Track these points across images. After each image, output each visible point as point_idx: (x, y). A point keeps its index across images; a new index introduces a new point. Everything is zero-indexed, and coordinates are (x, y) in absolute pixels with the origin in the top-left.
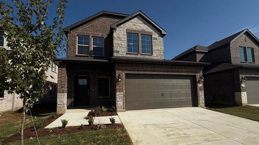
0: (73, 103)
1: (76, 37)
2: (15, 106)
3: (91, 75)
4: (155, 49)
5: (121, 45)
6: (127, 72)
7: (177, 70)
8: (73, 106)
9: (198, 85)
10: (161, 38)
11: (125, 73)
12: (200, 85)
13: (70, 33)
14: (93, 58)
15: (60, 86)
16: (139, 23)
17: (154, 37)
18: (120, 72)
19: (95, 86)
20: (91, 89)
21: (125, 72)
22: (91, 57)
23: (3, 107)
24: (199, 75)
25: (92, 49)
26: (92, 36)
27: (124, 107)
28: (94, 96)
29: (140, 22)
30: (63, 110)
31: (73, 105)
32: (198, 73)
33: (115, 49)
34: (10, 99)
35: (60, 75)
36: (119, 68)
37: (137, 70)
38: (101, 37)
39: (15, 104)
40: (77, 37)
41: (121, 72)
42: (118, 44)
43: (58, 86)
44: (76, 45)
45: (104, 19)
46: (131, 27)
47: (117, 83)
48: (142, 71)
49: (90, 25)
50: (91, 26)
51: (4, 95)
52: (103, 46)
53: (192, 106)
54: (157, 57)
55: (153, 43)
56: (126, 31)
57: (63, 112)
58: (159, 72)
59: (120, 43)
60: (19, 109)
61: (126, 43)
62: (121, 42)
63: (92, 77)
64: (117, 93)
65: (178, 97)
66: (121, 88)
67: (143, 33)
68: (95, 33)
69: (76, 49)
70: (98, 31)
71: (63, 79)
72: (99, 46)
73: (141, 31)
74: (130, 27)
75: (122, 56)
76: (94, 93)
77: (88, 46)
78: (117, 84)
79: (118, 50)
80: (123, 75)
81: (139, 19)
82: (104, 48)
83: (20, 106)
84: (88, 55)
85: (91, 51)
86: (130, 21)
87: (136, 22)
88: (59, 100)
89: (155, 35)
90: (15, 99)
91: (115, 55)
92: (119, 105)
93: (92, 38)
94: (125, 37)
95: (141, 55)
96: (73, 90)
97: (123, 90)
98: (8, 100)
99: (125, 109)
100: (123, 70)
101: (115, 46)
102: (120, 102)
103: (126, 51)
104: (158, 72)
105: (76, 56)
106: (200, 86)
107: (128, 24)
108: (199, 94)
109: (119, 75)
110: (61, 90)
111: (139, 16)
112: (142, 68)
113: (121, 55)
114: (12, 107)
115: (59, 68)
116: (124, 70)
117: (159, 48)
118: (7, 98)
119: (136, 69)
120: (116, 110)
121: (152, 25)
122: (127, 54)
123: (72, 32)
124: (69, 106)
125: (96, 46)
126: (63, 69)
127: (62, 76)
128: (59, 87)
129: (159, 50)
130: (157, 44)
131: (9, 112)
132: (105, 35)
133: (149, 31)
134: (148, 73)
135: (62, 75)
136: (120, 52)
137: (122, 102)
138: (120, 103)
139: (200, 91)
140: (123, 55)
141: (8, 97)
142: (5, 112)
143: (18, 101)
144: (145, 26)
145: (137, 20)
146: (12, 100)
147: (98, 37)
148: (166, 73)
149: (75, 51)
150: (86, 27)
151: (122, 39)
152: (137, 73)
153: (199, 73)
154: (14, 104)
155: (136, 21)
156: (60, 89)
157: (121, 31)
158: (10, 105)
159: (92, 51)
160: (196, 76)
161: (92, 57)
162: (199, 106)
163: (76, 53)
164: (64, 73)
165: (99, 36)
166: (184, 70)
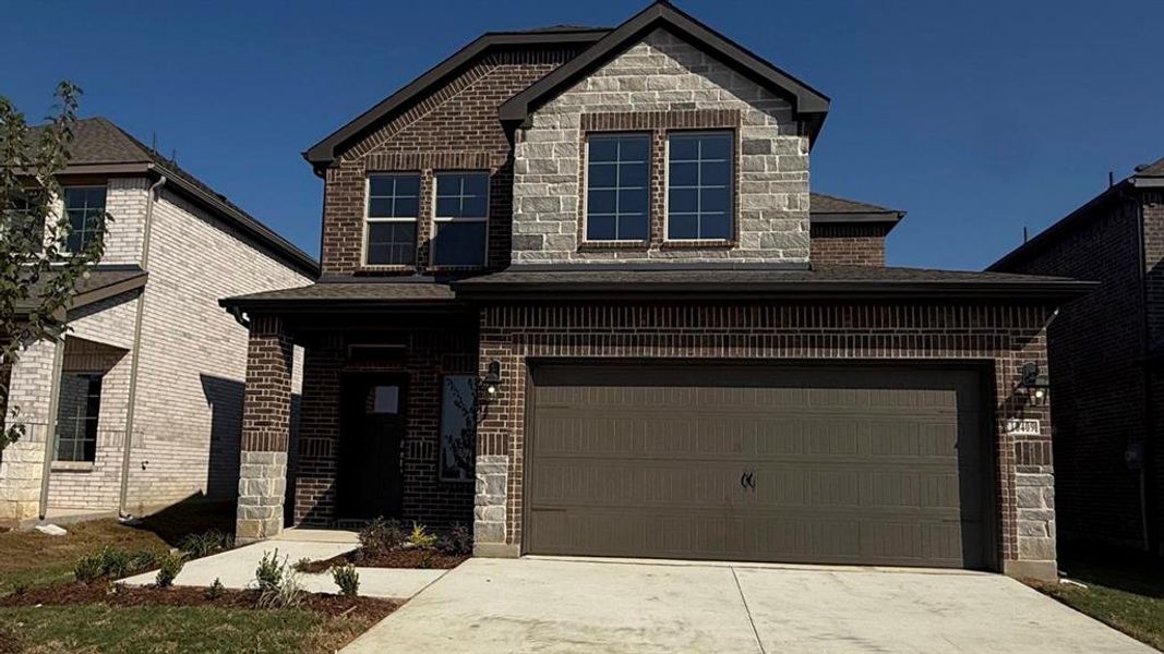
0: (328, 500)
1: (364, 184)
2: (132, 502)
3: (412, 368)
4: (753, 207)
5: (550, 205)
6: (537, 351)
7: (846, 330)
8: (328, 515)
9: (1009, 427)
10: (795, 138)
11: (526, 358)
12: (1025, 430)
13: (338, 167)
14: (433, 279)
15: (254, 417)
16: (662, 72)
17: (752, 136)
18: (497, 353)
19: (431, 423)
20: (411, 436)
21: (526, 349)
22: (424, 275)
23: (90, 499)
24: (1017, 363)
25: (432, 236)
26: (434, 171)
27: (510, 533)
28: (425, 473)
29: (667, 62)
30: (260, 528)
31: (327, 512)
32: (1007, 348)
33: (519, 228)
34: (114, 469)
35: (256, 368)
36: (498, 331)
37: (593, 336)
38: (475, 167)
39: (133, 492)
40: (367, 181)
41: (504, 353)
42: (535, 200)
43: (248, 417)
44: (360, 219)
45: (492, 73)
46: (610, 98)
47: (483, 407)
48: (620, 345)
49: (424, 115)
50: (429, 119)
51: (95, 451)
52: (485, 216)
53: (965, 568)
54: (766, 254)
55: (741, 173)
56: (582, 127)
57: (258, 535)
58: (726, 346)
59: (548, 195)
60: (150, 513)
61: (581, 191)
62: (555, 189)
63: (418, 376)
64: (478, 458)
65: (858, 503)
66: (499, 436)
67: (681, 124)
68: (445, 152)
69: (360, 240)
70: (463, 138)
71: (267, 386)
72: (463, 216)
73: (672, 116)
74: (608, 103)
75: (556, 261)
76: (424, 456)
77: (413, 219)
78: (480, 414)
79: (533, 231)
80: (514, 367)
81: (660, 50)
82: (488, 224)
83: (156, 503)
84: (410, 268)
85: (428, 243)
86: (604, 70)
87: (644, 66)
88: (247, 480)
89: (757, 126)
90: (130, 470)
91: (520, 261)
92: (484, 522)
93: (435, 180)
94: (578, 158)
95: (664, 247)
96: (332, 437)
97: (509, 443)
98: (108, 474)
99: (519, 546)
100: (517, 341)
101: (520, 212)
102: (491, 507)
103: (580, 237)
104: (719, 345)
105: (361, 274)
106: (1018, 437)
107: (594, 84)
108: (1012, 485)
109: (494, 367)
110: (255, 434)
111: (659, 30)
112: (619, 328)
113: (552, 256)
114: (118, 504)
115: (253, 339)
116: (522, 343)
117: (782, 199)
118: (105, 466)
119: (588, 331)
120: (471, 547)
121: (739, 71)
122: (582, 249)
123: (343, 161)
124: (313, 515)
125: (449, 219)
126: (267, 341)
127: (264, 374)
128: (251, 424)
129: (777, 213)
130: (767, 179)
131: (105, 524)
132: (493, 158)
133: (716, 107)
134: (655, 352)
135: (263, 368)
136: (545, 244)
137: (505, 508)
138: (492, 509)
139: (1018, 471)
140: (560, 258)
141: (106, 459)
142: (89, 519)
143: (146, 480)
144: (695, 84)
145: (649, 54)
146: (120, 474)
147: (463, 170)
148: (769, 353)
149: (355, 250)
150: (408, 129)
151: (559, 174)
152: (593, 352)
153: (1018, 348)
154: (130, 489)
155: (642, 60)
156: (252, 432)
157: (554, 128)
158: (114, 494)
159: (432, 245)
160: (993, 370)
161: (428, 274)
162: (1006, 570)
163: (358, 259)
164: (269, 362)
165: (465, 167)
166: (897, 331)
